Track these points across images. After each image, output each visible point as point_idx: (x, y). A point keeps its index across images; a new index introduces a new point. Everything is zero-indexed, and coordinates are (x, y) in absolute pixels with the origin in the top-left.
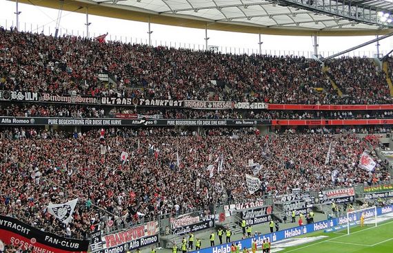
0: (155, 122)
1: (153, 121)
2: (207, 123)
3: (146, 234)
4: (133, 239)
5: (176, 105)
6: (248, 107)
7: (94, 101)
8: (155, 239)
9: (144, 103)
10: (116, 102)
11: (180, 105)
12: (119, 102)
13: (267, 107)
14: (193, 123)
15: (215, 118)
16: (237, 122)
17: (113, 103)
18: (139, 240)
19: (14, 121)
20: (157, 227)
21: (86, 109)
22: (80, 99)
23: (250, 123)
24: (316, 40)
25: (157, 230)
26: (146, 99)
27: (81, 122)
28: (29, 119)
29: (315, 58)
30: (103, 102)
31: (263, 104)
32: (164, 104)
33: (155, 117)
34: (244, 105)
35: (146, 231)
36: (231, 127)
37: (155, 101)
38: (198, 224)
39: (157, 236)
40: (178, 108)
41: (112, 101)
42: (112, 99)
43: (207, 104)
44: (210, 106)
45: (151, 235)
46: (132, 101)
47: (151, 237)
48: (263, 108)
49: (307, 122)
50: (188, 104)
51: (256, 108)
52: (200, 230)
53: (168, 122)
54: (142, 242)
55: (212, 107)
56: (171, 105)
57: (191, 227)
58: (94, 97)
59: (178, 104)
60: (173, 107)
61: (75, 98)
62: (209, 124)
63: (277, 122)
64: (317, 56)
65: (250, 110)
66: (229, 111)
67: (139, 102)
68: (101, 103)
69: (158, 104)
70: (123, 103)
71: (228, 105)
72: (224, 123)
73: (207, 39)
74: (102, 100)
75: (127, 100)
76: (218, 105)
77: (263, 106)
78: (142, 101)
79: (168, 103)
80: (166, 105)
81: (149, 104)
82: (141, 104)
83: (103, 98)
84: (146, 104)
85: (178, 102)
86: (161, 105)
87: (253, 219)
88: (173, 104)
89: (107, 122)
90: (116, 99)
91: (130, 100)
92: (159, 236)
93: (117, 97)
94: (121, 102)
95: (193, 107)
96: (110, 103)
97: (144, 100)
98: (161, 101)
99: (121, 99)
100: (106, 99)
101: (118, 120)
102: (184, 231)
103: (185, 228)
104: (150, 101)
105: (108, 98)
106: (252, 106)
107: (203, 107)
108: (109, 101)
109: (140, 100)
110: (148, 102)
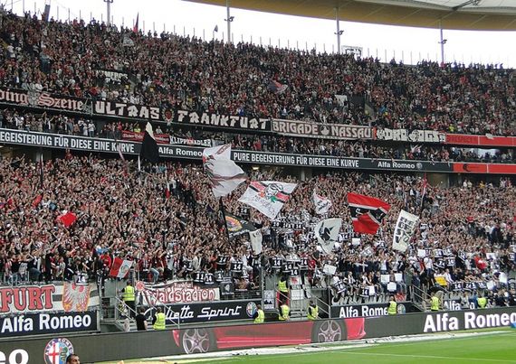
2: (316, 162)
3: (58, 306)
4: (13, 309)
5: (254, 125)
6: (404, 138)
7: (79, 106)
8: (86, 321)
9: (187, 118)
10: (126, 112)
11: (263, 127)
12: (133, 112)
13: (443, 139)
14: (289, 160)
16: (380, 164)
17: (121, 112)
18: (36, 318)
20: (92, 294)
21: (54, 119)
22: (47, 101)
23: (408, 166)
25: (94, 302)
26: (190, 111)
27: (46, 141)
30: (98, 110)
31: (435, 133)
32: (229, 122)
34: (398, 134)
35: (58, 298)
36: (366, 173)
37: (210, 114)
38: (215, 306)
39: (93, 315)
40: (258, 132)
41: (117, 110)
42: (117, 105)
43: (320, 129)
44: (325, 132)
45: (74, 309)
46: (160, 114)
47: (74, 314)
48: (436, 140)
50: (280, 126)
51: (421, 139)
52: (219, 318)
53: (236, 155)
54: (42, 321)
55: (330, 134)
56: (244, 125)
57: (196, 308)
58: (78, 100)
59: (260, 124)
60: (248, 131)
61: (37, 96)
62: (322, 164)
63: (465, 166)
65: (408, 144)
66: (368, 143)
67: (177, 116)
68: (95, 112)
69: (217, 123)
70: (141, 116)
71: (363, 132)
72: (352, 163)
73: (340, 33)
74: (97, 106)
75: (150, 111)
76: (342, 131)
77: (435, 136)
78: (182, 114)
79: (238, 123)
80: (232, 125)
81: (197, 121)
82: (180, 119)
83: (98, 102)
84: (192, 121)
85: (258, 120)
86: (222, 124)
87: (359, 308)
88: (249, 124)
89: (102, 146)
90: (127, 107)
91: (158, 110)
92: (99, 317)
93: (129, 104)
94: (138, 113)
95: (291, 132)
96: (113, 112)
97: (186, 113)
98: (223, 116)
99: (139, 107)
100: (106, 105)
101: (128, 143)
102: (177, 315)
103: (177, 308)
104: (200, 116)
105: (109, 104)
106: (413, 137)
107: (311, 133)
108: (111, 110)
109: (179, 112)
110: (194, 118)
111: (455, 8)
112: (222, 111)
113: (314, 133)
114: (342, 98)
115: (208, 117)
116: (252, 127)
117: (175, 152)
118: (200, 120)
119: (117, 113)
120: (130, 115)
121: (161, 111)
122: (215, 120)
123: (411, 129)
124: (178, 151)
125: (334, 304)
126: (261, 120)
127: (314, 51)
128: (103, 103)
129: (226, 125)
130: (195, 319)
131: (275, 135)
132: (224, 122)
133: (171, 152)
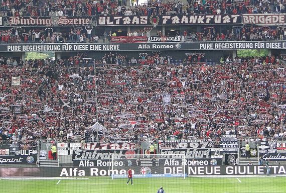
0: (178, 46)
1: (174, 45)
2: (274, 46)
5: (227, 20)
7: (87, 22)
9: (170, 21)
10: (121, 21)
11: (235, 21)
12: (126, 21)
14: (248, 46)
17: (118, 22)
22: (65, 22)
26: (173, 15)
27: (57, 48)
30: (100, 23)
32: (205, 20)
33: (178, 38)
37: (188, 17)
38: (6, 157)
40: (229, 26)
41: (115, 21)
42: (115, 18)
46: (148, 20)
50: (250, 19)
53: (202, 45)
56: (218, 21)
58: (86, 18)
59: (232, 19)
60: (222, 25)
61: (58, 18)
62: (277, 46)
67: (162, 20)
68: (98, 24)
69: (194, 22)
70: (133, 23)
74: (100, 21)
75: (140, 19)
78: (165, 19)
79: (212, 20)
80: (208, 21)
81: (178, 22)
82: (164, 22)
83: (101, 18)
84: (174, 22)
85: (230, 17)
86: (199, 22)
88: (222, 20)
89: (96, 47)
90: (123, 18)
91: (146, 18)
94: (131, 22)
95: (259, 22)
96: (112, 23)
97: (169, 17)
98: (200, 17)
99: (131, 17)
100: (106, 19)
101: (115, 44)
104: (180, 18)
105: (108, 18)
107: (278, 22)
108: (110, 21)
109: (163, 17)
110: (176, 20)
113: (280, 21)
115: (187, 18)
116: (224, 22)
117: (151, 47)
118: (180, 21)
119: (115, 23)
120: (125, 23)
121: (148, 18)
122: (193, 19)
124: (154, 46)
125: (76, 159)
126: (233, 16)
128: (104, 18)
129: (202, 22)
131: (244, 25)
132: (201, 20)
133: (149, 47)
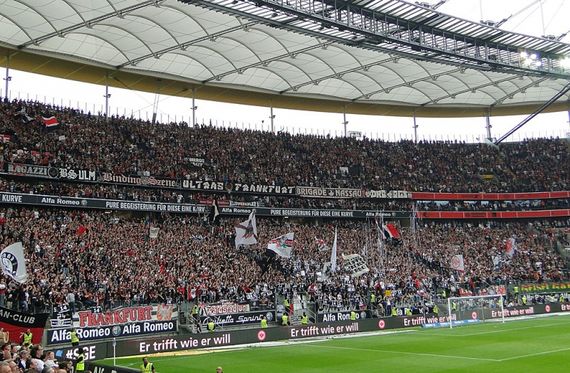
1: (251, 209)
2: (324, 214)
3: (154, 318)
4: (129, 321)
5: (285, 191)
6: (384, 196)
7: (172, 184)
8: (170, 326)
9: (241, 189)
10: (202, 186)
11: (291, 192)
12: (206, 186)
13: (410, 196)
14: (307, 213)
15: (338, 207)
16: (367, 214)
17: (199, 186)
18: (142, 325)
19: (59, 201)
20: (174, 310)
21: (156, 193)
22: (153, 182)
23: (386, 215)
24: (488, 121)
25: (175, 315)
26: (243, 184)
27: (152, 207)
28: (80, 200)
29: (488, 142)
30: (185, 186)
31: (405, 192)
32: (268, 190)
33: (253, 204)
34: (380, 194)
35: (154, 313)
36: (359, 219)
37: (256, 186)
38: (247, 315)
39: (174, 322)
40: (287, 195)
41: (197, 185)
42: (197, 182)
43: (328, 192)
44: (331, 194)
45: (163, 319)
46: (224, 186)
47: (163, 322)
48: (405, 197)
49: (466, 215)
50: (301, 191)
51: (395, 197)
52: (249, 322)
53: (272, 211)
54: (145, 327)
55: (334, 195)
56: (278, 191)
57: (235, 317)
58: (172, 180)
59: (288, 190)
60: (281, 194)
61: (147, 178)
62: (329, 215)
63: (424, 214)
64: (490, 139)
65: (386, 200)
66: (359, 200)
67: (235, 187)
68: (182, 187)
69: (260, 191)
70: (212, 188)
71: (356, 193)
72: (349, 214)
73: (346, 123)
74: (184, 183)
75: (217, 185)
76: (342, 193)
77: (404, 194)
78: (238, 186)
79: (274, 190)
80: (270, 191)
81: (247, 190)
82: (237, 189)
83: (185, 181)
84: (244, 190)
85: (287, 188)
86: (263, 191)
87: (336, 314)
88: (281, 191)
89: (187, 209)
90: (203, 183)
91: (222, 184)
92: (178, 323)
93: (204, 181)
94: (210, 187)
95: (308, 195)
96: (194, 187)
97: (240, 185)
98: (264, 186)
99: (210, 183)
100: (190, 182)
102: (223, 321)
103: (224, 317)
104: (250, 187)
106: (390, 195)
107: (322, 195)
108: (193, 185)
109: (236, 184)
110: (246, 188)
111: (423, 105)
112: (264, 183)
113: (324, 195)
114: (345, 169)
115: (254, 187)
116: (283, 192)
117: (233, 210)
118: (249, 189)
119: (196, 187)
120: (205, 188)
121: (224, 184)
122: (259, 188)
123: (388, 189)
124: (235, 210)
125: (319, 312)
126: (289, 188)
127: (328, 135)
128: (188, 181)
130: (235, 323)
131: (299, 197)
132: (265, 190)
133: (231, 211)
